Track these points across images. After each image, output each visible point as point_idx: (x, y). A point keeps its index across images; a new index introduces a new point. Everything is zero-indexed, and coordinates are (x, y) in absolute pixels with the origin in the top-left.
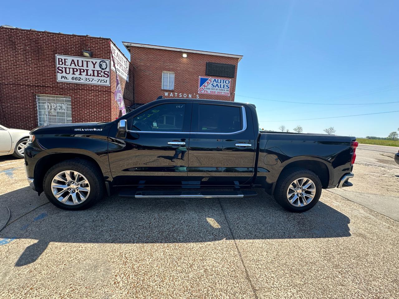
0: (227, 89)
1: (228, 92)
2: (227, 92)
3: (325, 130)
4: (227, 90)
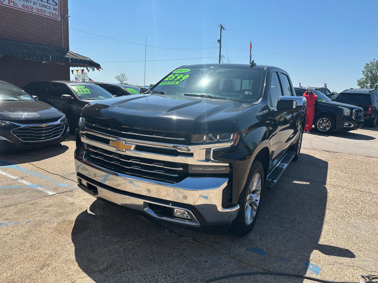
0: (55, 7)
1: (57, 13)
2: (55, 12)
3: (116, 77)
4: (54, 9)
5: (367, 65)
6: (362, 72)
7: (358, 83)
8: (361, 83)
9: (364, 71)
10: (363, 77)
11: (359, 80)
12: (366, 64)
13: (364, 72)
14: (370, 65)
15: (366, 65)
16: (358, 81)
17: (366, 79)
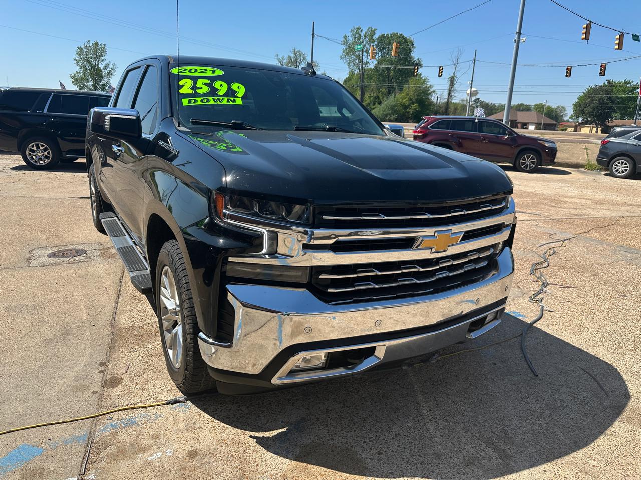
5: (81, 49)
6: (75, 62)
7: (73, 80)
8: (77, 80)
9: (78, 59)
10: (78, 71)
11: (73, 75)
12: (78, 48)
13: (78, 62)
14: (84, 51)
15: (79, 51)
16: (72, 77)
17: (84, 74)
